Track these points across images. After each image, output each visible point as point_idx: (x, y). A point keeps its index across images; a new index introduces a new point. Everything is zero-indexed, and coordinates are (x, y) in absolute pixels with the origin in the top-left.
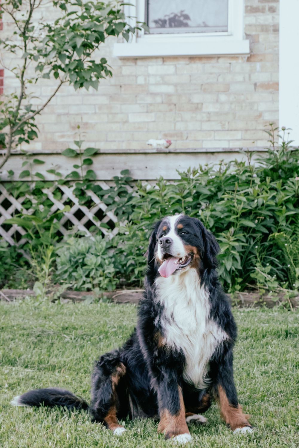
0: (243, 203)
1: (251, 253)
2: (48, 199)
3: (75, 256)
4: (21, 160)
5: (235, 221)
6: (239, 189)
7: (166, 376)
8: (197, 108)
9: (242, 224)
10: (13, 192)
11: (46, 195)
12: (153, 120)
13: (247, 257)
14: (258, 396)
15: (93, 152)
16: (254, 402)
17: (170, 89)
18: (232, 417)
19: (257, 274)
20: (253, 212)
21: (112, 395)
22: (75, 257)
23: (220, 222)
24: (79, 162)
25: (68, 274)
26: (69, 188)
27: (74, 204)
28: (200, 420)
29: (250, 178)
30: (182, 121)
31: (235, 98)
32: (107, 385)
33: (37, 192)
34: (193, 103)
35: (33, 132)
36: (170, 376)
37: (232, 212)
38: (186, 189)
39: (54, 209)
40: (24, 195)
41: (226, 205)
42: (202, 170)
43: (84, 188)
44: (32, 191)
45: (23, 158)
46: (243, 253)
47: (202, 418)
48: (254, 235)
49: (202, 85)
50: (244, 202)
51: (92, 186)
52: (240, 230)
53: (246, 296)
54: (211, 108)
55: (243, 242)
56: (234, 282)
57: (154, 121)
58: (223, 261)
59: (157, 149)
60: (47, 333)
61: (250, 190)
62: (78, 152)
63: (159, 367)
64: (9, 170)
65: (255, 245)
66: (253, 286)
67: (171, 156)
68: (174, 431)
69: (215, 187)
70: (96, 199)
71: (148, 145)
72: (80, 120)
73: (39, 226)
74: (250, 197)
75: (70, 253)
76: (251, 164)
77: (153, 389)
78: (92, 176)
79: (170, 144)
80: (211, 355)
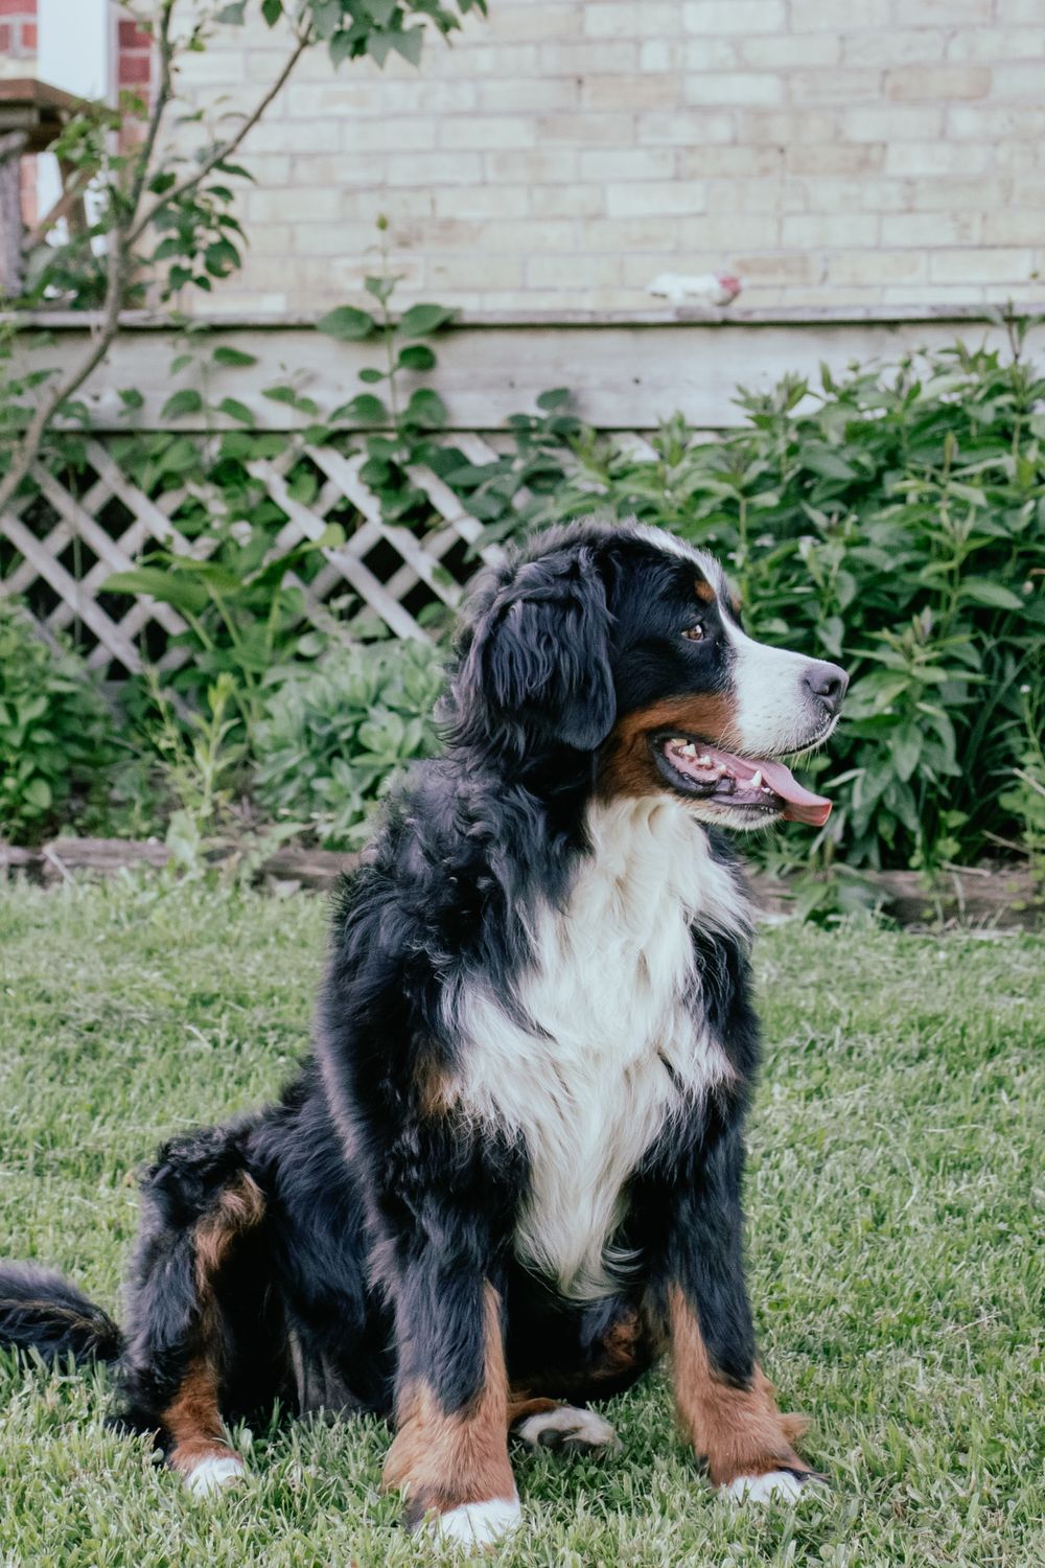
0: (972, 514)
1: (1003, 712)
2: (268, 499)
3: (326, 714)
4: (170, 350)
5: (943, 586)
6: (957, 458)
7: (438, 1238)
8: (866, 161)
9: (969, 597)
10: (136, 472)
11: (261, 485)
12: (698, 207)
13: (990, 726)
14: (888, 1316)
15: (437, 320)
16: (864, 1346)
17: (764, 91)
18: (722, 1424)
19: (1025, 798)
20: (1016, 550)
21: (194, 1315)
22: (326, 721)
23: (885, 587)
24: (383, 357)
25: (298, 783)
26: (347, 457)
27: (365, 520)
28: (584, 1436)
29: (1015, 418)
30: (808, 212)
31: (1011, 121)
32: (176, 1268)
33: (229, 473)
34: (849, 144)
35: (225, 245)
36: (457, 1238)
37: (934, 550)
38: (756, 457)
39: (288, 537)
40: (180, 485)
41: (908, 522)
42: (828, 384)
43: (399, 456)
44: (208, 470)
45: (174, 345)
46: (971, 711)
47: (591, 1424)
48: (1020, 642)
49: (885, 73)
50: (980, 510)
51: (432, 452)
52: (960, 621)
53: (982, 883)
54: (918, 162)
55: (972, 670)
56: (933, 830)
57: (701, 215)
58: (890, 744)
59: (679, 311)
60: (125, 1017)
61: (1008, 462)
62: (381, 320)
63: (412, 1197)
64: (126, 386)
65: (1019, 681)
66: (1012, 845)
67: (732, 337)
68: (448, 1486)
69: (874, 453)
70: (446, 503)
71: (655, 295)
72: (426, 211)
73: (228, 601)
74: (1008, 492)
75: (307, 704)
76: (1022, 361)
77: (377, 1288)
78: (430, 414)
79: (736, 293)
80: (644, 1151)
